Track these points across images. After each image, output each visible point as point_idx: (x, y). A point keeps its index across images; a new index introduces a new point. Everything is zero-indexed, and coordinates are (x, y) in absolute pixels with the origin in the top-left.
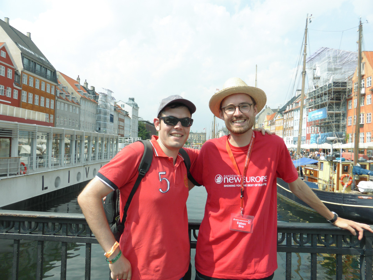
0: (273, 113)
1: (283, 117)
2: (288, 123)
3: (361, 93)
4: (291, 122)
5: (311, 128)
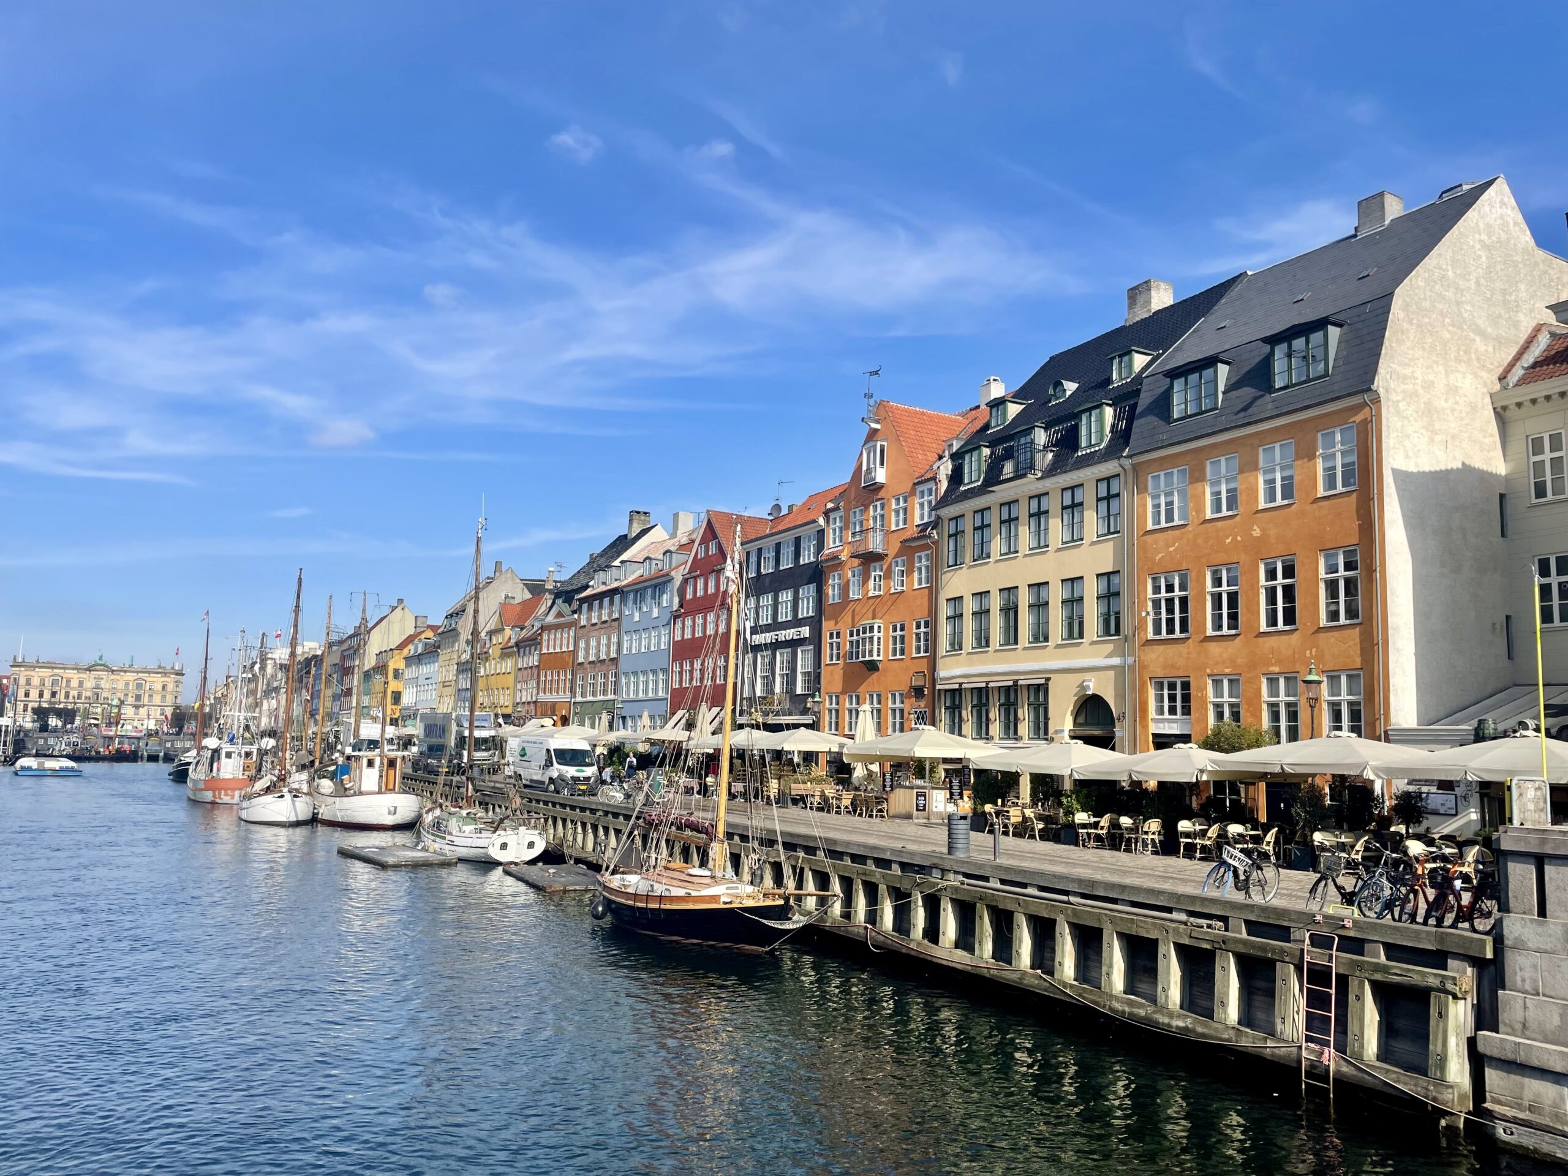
0: (528, 596)
1: (576, 616)
2: (599, 643)
3: (871, 548)
4: (609, 639)
5: (692, 665)
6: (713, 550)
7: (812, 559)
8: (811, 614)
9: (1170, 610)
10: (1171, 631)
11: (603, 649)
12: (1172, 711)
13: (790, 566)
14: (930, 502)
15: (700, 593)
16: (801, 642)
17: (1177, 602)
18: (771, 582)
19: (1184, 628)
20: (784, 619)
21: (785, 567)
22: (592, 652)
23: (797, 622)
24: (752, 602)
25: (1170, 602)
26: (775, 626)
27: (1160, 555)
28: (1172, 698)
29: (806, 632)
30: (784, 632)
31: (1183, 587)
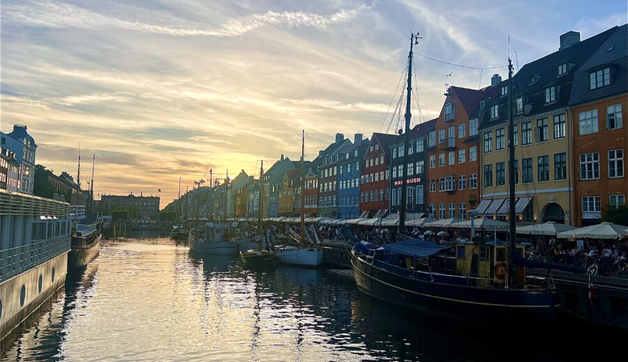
1: (318, 175)
2: (328, 185)
3: (450, 145)
4: (333, 184)
5: (369, 193)
6: (377, 148)
7: (422, 150)
8: (422, 173)
9: (590, 168)
10: (590, 176)
11: (330, 187)
12: (592, 209)
13: (412, 153)
14: (476, 127)
15: (372, 165)
16: (417, 183)
17: (593, 164)
18: (403, 160)
19: (596, 176)
20: (410, 175)
21: (410, 154)
22: (326, 188)
23: (415, 176)
24: (395, 168)
25: (590, 165)
27: (585, 146)
28: (591, 204)
29: (419, 180)
30: (409, 180)
31: (596, 159)
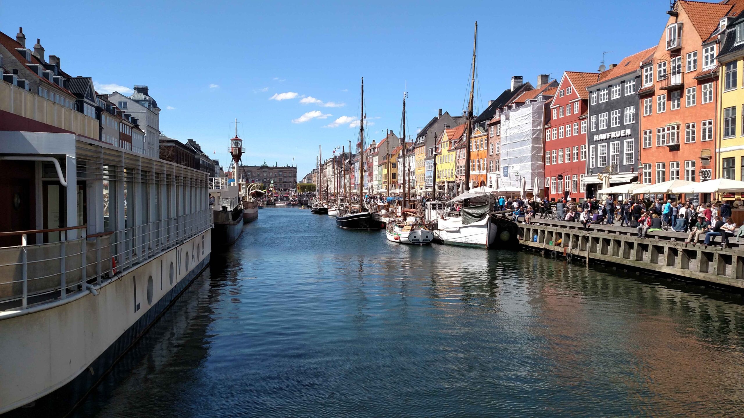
1: (487, 133)
3: (673, 83)
5: (557, 153)
6: (568, 92)
7: (632, 93)
8: (632, 122)
13: (618, 97)
14: (712, 55)
15: (561, 116)
16: (626, 137)
18: (605, 107)
20: (614, 126)
21: (615, 98)
22: (497, 149)
23: (623, 127)
24: (594, 119)
26: (609, 129)
29: (628, 132)
30: (614, 133)
